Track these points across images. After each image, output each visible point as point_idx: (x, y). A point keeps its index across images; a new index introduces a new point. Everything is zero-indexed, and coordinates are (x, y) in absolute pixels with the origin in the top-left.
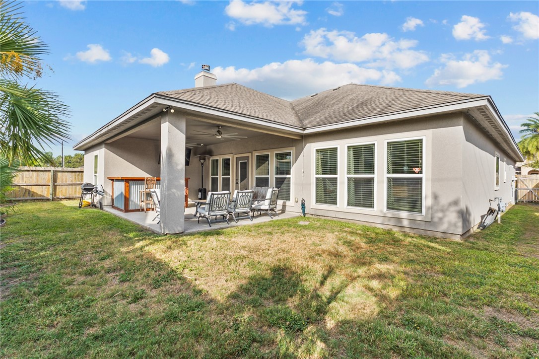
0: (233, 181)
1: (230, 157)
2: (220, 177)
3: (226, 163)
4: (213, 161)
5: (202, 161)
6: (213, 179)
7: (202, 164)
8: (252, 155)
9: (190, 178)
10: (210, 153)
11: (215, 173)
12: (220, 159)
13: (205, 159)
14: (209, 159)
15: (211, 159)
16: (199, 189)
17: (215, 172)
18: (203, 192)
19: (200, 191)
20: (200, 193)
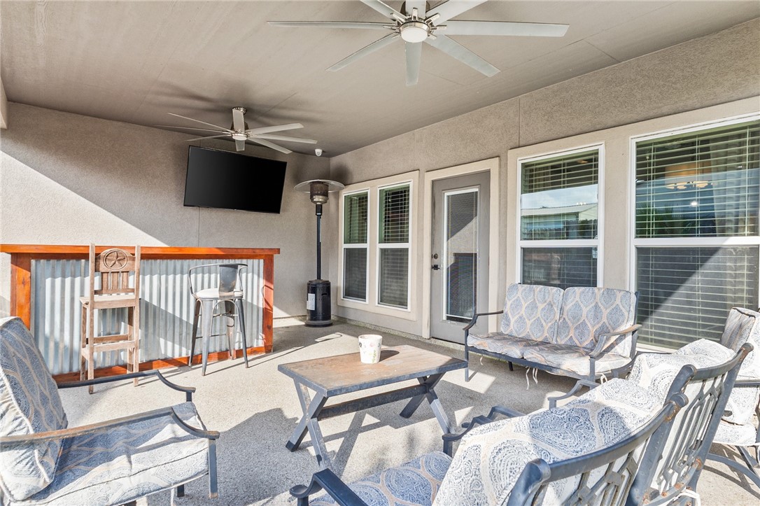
0: (420, 261)
1: (409, 181)
2: (374, 246)
3: (396, 202)
4: (349, 199)
5: (318, 199)
6: (349, 253)
7: (319, 209)
8: (503, 167)
9: (278, 251)
10: (342, 176)
11: (356, 235)
12: (374, 192)
13: (326, 194)
14: (337, 195)
15: (347, 192)
16: (310, 284)
17: (357, 231)
18: (319, 292)
19: (312, 288)
20: (312, 296)
